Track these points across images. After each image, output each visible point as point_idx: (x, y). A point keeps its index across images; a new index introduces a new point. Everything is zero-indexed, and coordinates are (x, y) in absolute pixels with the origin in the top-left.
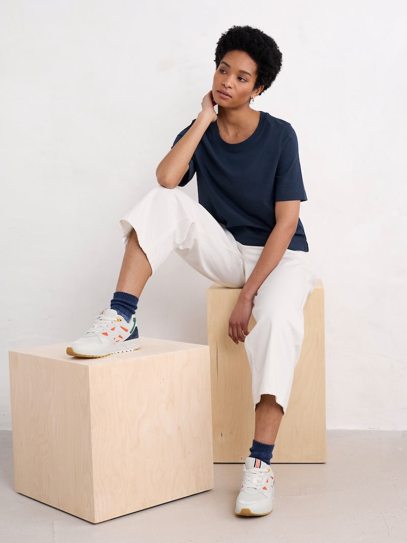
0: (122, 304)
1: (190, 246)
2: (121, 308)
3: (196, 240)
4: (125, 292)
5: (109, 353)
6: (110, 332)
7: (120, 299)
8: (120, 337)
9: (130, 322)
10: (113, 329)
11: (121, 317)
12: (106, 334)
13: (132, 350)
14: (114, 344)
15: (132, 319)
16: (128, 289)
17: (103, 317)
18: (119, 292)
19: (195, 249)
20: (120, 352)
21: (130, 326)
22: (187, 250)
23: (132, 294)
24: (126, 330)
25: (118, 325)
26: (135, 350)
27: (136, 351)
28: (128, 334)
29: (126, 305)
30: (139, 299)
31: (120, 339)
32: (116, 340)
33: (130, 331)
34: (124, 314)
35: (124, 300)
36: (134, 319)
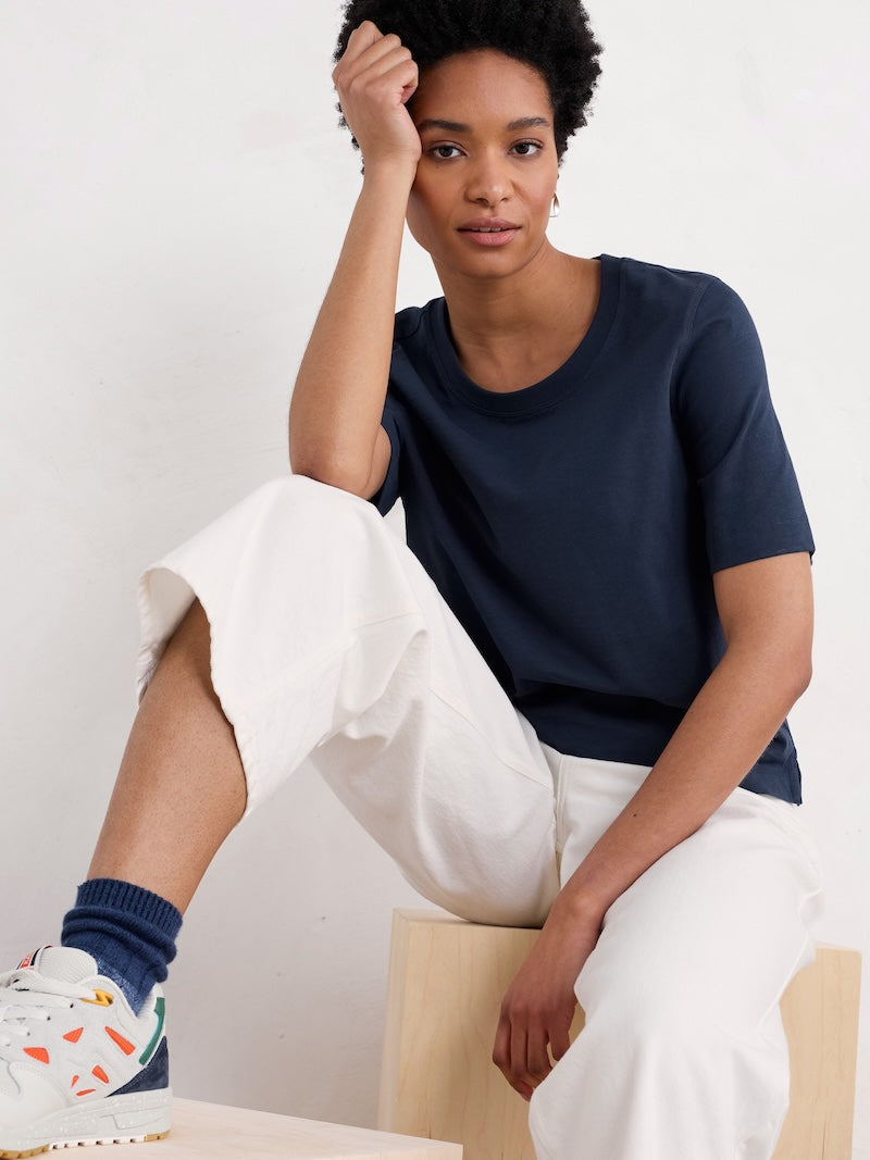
0: (119, 930)
1: (389, 731)
2: (111, 946)
3: (416, 707)
4: (133, 882)
5: (42, 1143)
6: (59, 1049)
7: (110, 910)
8: (99, 1073)
9: (141, 1014)
10: (74, 1036)
11: (110, 986)
12: (40, 1054)
13: (139, 1138)
14: (69, 1104)
15: (152, 1004)
16: (145, 871)
17: (31, 976)
18: (106, 881)
19: (406, 742)
20: (90, 1141)
21: (141, 1030)
22: (376, 740)
23: (161, 894)
24: (127, 1048)
25: (96, 1020)
26: (149, 1139)
27: (156, 1144)
28: (132, 1067)
29: (133, 939)
30: (186, 918)
31: (96, 1082)
32: (80, 1086)
33: (140, 1051)
34: (124, 973)
35: (129, 915)
36: (161, 1001)
